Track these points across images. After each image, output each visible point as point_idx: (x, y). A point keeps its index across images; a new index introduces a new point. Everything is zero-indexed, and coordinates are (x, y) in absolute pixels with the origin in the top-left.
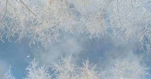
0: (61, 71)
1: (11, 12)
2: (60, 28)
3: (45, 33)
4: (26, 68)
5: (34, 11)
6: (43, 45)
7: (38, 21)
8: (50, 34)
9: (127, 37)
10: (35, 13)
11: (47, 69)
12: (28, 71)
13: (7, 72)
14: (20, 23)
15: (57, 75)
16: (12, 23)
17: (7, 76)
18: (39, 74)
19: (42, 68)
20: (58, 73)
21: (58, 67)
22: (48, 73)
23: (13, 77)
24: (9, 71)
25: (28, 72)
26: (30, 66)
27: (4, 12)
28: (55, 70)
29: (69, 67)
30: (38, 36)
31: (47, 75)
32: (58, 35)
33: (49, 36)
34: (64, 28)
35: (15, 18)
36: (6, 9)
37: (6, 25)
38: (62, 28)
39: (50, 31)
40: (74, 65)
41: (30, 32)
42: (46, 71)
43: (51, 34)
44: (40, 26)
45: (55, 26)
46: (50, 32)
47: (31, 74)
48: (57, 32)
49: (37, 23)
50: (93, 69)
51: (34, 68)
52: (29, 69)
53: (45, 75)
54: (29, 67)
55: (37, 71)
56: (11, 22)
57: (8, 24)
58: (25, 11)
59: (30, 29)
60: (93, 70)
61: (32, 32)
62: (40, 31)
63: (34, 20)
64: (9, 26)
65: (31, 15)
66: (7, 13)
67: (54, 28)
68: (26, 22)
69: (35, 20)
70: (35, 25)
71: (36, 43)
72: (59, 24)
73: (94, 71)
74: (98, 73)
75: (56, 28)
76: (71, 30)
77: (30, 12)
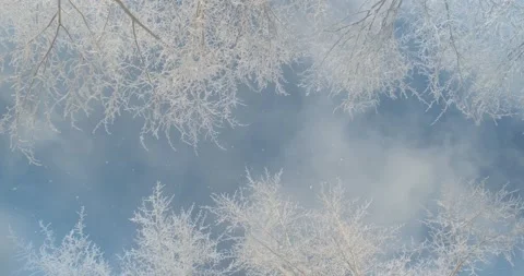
0: (249, 226)
1: (73, 29)
2: (240, 76)
3: (190, 97)
4: (134, 216)
5: (149, 20)
6: (186, 138)
7: (164, 56)
8: (205, 99)
9: (480, 102)
10: (152, 30)
11: (200, 220)
12: (140, 226)
13: (72, 232)
14: (104, 65)
15: (235, 238)
16: (80, 65)
17: (74, 243)
18: (176, 237)
19: (183, 214)
20: (240, 232)
21: (238, 211)
22: (204, 232)
23: (92, 244)
24: (80, 226)
25: (141, 228)
26: (145, 211)
27: (51, 31)
28: (227, 223)
29: (277, 213)
30: (166, 107)
31: (203, 241)
32: (235, 102)
33: (205, 105)
34: (254, 75)
35: (90, 48)
36: (57, 19)
37: (61, 73)
38: (247, 76)
39: (208, 90)
40: (294, 204)
41: (141, 96)
42: (197, 228)
43: (210, 99)
44: (173, 73)
45: (224, 72)
46: (208, 94)
47: (150, 237)
48: (230, 90)
49: (161, 64)
50: (357, 218)
51: (160, 218)
52: (144, 221)
53: (196, 238)
54: (143, 214)
55: (169, 226)
56: (75, 64)
57: (67, 69)
58: (120, 24)
59: (139, 86)
60: (359, 222)
61: (147, 96)
62: (174, 92)
63: (152, 51)
64: (72, 76)
65: (142, 35)
66: (62, 32)
67: (219, 78)
68: (127, 61)
69: (155, 52)
70: (154, 70)
71: (161, 133)
72: (236, 64)
73: (363, 226)
74: (375, 233)
75: (226, 79)
76: (278, 84)
77: (136, 25)
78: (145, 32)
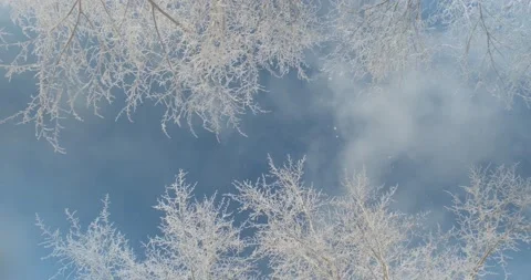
0: (272, 213)
1: (93, 17)
2: (261, 62)
3: (212, 83)
4: (157, 204)
5: (169, 6)
6: (208, 125)
7: (185, 42)
8: (227, 84)
9: (511, 84)
10: (172, 16)
11: (223, 208)
12: (164, 213)
13: (97, 220)
14: (125, 52)
15: (258, 226)
16: (101, 53)
17: (99, 230)
18: (199, 225)
19: (206, 202)
20: (263, 219)
21: (261, 198)
22: (227, 219)
23: (116, 233)
24: (105, 214)
25: (165, 216)
26: (168, 199)
27: (72, 19)
28: (250, 210)
29: (300, 200)
30: (187, 94)
31: (225, 228)
32: (256, 88)
33: (227, 91)
34: (275, 61)
35: (110, 35)
36: (77, 6)
37: (83, 61)
38: (268, 61)
39: (230, 76)
40: (317, 192)
41: (162, 83)
42: (220, 215)
43: (231, 85)
44: (194, 59)
45: (245, 58)
46: (229, 80)
47: (173, 224)
48: (252, 76)
49: (181, 51)
50: (382, 205)
51: (183, 205)
52: (167, 208)
53: (219, 226)
54: (167, 203)
55: (192, 214)
56: (98, 51)
57: (88, 57)
58: (140, 10)
59: (161, 73)
60: (384, 209)
61: (169, 83)
62: (195, 78)
63: (172, 37)
64: (93, 64)
65: (161, 20)
66: (83, 21)
67: (239, 63)
68: (147, 47)
69: (175, 38)
70: (175, 56)
71: (183, 120)
72: (257, 50)
73: (389, 213)
74: (401, 221)
75: (247, 64)
76: (300, 69)
77: (156, 11)
78: (165, 18)
